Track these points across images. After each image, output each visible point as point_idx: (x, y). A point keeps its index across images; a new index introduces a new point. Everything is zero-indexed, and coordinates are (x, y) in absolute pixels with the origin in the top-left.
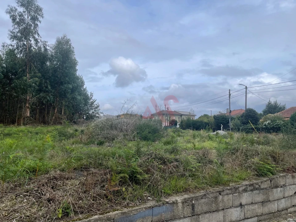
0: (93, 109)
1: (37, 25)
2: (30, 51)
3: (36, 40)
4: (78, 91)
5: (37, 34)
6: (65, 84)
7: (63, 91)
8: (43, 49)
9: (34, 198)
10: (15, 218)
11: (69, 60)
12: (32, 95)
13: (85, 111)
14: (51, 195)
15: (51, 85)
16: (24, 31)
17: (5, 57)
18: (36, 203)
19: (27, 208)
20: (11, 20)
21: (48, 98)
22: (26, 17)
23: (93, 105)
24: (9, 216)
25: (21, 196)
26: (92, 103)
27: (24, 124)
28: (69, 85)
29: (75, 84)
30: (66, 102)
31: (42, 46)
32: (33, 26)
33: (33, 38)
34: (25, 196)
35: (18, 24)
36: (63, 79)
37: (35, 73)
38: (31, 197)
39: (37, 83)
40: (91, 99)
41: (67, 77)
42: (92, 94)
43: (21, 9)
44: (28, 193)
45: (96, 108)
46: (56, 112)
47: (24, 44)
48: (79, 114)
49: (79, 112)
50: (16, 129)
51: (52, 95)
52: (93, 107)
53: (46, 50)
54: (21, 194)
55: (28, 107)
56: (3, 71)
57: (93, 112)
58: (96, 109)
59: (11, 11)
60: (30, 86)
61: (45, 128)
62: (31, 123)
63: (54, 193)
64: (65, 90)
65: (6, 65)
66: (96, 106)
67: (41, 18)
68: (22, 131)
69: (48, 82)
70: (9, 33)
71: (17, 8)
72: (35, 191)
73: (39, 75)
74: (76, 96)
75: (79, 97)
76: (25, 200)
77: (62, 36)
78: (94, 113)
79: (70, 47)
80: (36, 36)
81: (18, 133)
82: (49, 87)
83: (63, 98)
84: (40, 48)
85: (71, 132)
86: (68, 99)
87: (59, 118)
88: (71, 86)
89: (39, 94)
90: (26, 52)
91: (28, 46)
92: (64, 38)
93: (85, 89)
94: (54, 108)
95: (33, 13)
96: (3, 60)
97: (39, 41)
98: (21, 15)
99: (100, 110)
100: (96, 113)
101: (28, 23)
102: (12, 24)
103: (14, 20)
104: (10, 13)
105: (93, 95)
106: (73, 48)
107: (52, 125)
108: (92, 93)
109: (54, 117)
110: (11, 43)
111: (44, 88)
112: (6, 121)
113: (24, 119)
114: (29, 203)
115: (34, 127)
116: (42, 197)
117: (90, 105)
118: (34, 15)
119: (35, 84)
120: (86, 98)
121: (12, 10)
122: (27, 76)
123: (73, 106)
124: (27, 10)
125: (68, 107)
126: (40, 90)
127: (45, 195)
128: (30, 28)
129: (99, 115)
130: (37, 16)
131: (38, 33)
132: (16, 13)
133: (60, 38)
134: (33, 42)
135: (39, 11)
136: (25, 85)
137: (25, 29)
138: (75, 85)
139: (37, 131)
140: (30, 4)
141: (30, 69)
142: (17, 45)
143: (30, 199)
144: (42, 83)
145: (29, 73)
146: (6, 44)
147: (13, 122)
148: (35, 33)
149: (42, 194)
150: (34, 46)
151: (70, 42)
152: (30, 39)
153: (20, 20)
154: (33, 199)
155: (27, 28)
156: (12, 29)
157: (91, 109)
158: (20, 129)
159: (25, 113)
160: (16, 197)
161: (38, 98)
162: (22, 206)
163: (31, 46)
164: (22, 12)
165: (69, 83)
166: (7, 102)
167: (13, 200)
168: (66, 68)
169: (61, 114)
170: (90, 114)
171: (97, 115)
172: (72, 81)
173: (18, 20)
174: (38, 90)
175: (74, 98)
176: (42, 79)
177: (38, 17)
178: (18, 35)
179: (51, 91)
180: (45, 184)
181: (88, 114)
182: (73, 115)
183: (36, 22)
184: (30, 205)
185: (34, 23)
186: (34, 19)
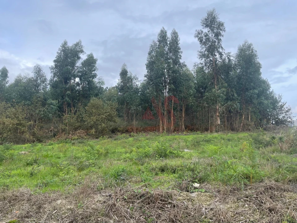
0: (283, 113)
1: (221, 39)
2: (216, 65)
3: (221, 54)
4: (264, 96)
5: (221, 48)
6: (251, 90)
7: (249, 97)
8: (227, 61)
9: (254, 204)
10: (241, 221)
11: (253, 65)
12: (221, 104)
13: (275, 116)
14: (272, 205)
15: (237, 93)
16: (210, 48)
17: (196, 75)
18: (257, 210)
19: (250, 214)
20: (199, 42)
21: (235, 106)
22: (210, 35)
23: (283, 109)
24: (235, 218)
25: (242, 200)
26: (282, 106)
27: (216, 131)
28: (255, 90)
29: (261, 88)
30: (253, 108)
31: (226, 58)
32: (217, 42)
33: (218, 52)
34: (245, 201)
35: (205, 44)
36: (248, 85)
37: (222, 84)
38: (251, 203)
39: (225, 93)
40: (279, 102)
41: (252, 82)
42: (280, 97)
43: (206, 30)
44: (248, 199)
45: (287, 111)
46: (243, 119)
47: (210, 60)
48: (267, 119)
49: (266, 117)
50: (211, 136)
51: (238, 102)
52: (283, 110)
53: (230, 60)
54: (242, 199)
55: (218, 116)
56: (196, 86)
57: (283, 117)
58: (288, 113)
59: (198, 35)
60: (219, 97)
61: (235, 135)
62: (223, 130)
63: (274, 203)
64: (251, 96)
65: (197, 81)
66: (287, 109)
67: (223, 32)
68: (216, 138)
69: (234, 90)
70: (198, 53)
71: (203, 30)
72: (254, 197)
73: (226, 85)
74: (262, 101)
75: (266, 102)
76: (246, 205)
77: (243, 43)
78: (285, 117)
79: (253, 52)
80: (220, 50)
81: (213, 139)
82: (236, 95)
83: (249, 104)
84: (224, 60)
85: (268, 139)
86: (255, 104)
87: (247, 124)
88: (256, 91)
89: (226, 103)
90: (214, 66)
91: (214, 61)
92: (245, 45)
93: (272, 92)
94: (241, 115)
95: (216, 30)
96: (194, 78)
97: (223, 53)
98: (206, 35)
99: (292, 114)
100: (287, 118)
101: (213, 40)
102: (200, 45)
103: (201, 41)
104: (197, 36)
105: (282, 97)
106: (256, 51)
107: (241, 131)
108: (280, 95)
109: (242, 124)
110: (200, 62)
111: (231, 97)
112: (201, 129)
113: (216, 126)
114: (251, 209)
115: (226, 134)
116: (262, 205)
117: (280, 108)
118: (217, 32)
119: (223, 94)
120: (274, 102)
121: (199, 33)
122: (216, 88)
123: (260, 112)
124: (211, 29)
125: (255, 113)
126: (227, 100)
127: (265, 204)
128: (215, 44)
129: (291, 119)
130: (219, 32)
131: (221, 46)
132: (203, 35)
133: (241, 45)
134: (218, 56)
135: (221, 26)
136: (215, 96)
137: (210, 46)
138: (260, 90)
139: (229, 138)
140: (212, 23)
141: (218, 81)
142: (205, 62)
143: (251, 205)
144: (229, 93)
145: (217, 85)
146: (197, 64)
147: (207, 130)
148: (219, 48)
149: (262, 202)
150: (219, 59)
151: (251, 47)
152: (216, 54)
153: (206, 40)
154: (254, 206)
155: (212, 45)
156: (200, 49)
157: (281, 113)
158: (214, 136)
159: (216, 121)
160: (238, 200)
161: (226, 107)
162: (244, 210)
163: (216, 61)
164: (207, 32)
165: (254, 88)
166: (200, 113)
167: (236, 202)
168: (250, 74)
169: (248, 120)
170: (279, 119)
171: (289, 120)
172: (258, 86)
173: (204, 40)
174: (225, 99)
175: (260, 103)
176: (228, 89)
177: (221, 32)
178: (206, 53)
179: (237, 99)
180: (262, 192)
181: (277, 118)
182: (261, 121)
183: (220, 37)
184: (252, 210)
185: (218, 39)
186: (217, 35)
